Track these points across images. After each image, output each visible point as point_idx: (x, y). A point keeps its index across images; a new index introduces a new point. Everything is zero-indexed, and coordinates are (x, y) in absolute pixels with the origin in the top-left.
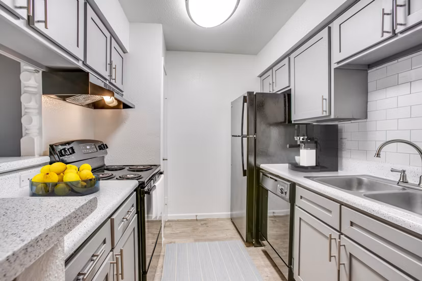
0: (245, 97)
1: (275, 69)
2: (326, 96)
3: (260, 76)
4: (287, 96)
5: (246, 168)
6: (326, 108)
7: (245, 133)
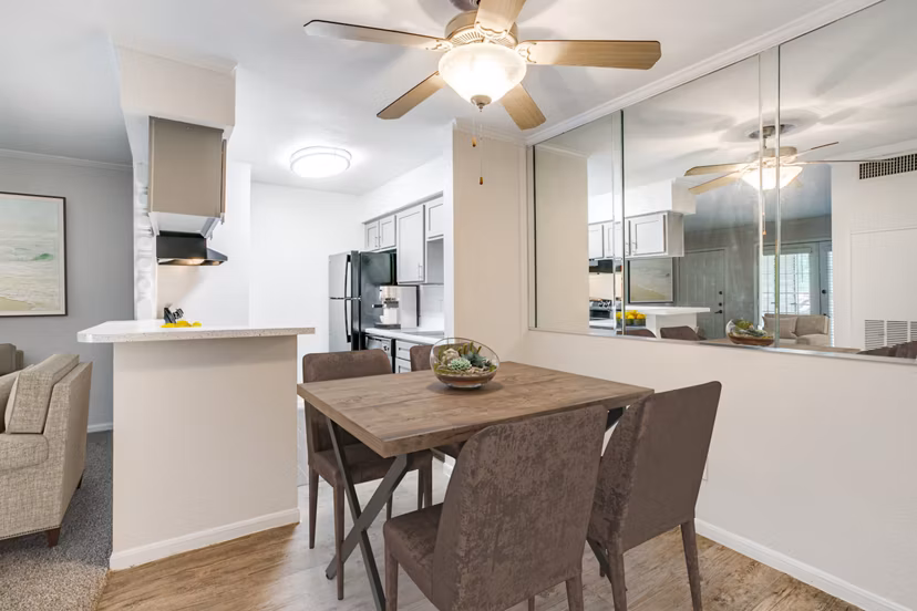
0: (349, 257)
1: (382, 221)
2: (422, 264)
3: (366, 223)
4: (393, 255)
5: (350, 334)
6: (421, 274)
7: (349, 295)
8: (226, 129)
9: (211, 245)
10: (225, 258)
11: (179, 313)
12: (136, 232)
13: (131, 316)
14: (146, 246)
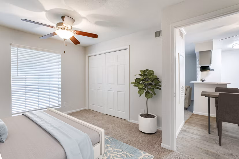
8: (211, 50)
9: (210, 68)
10: (214, 70)
11: (204, 80)
12: (197, 67)
13: (196, 80)
14: (198, 69)
